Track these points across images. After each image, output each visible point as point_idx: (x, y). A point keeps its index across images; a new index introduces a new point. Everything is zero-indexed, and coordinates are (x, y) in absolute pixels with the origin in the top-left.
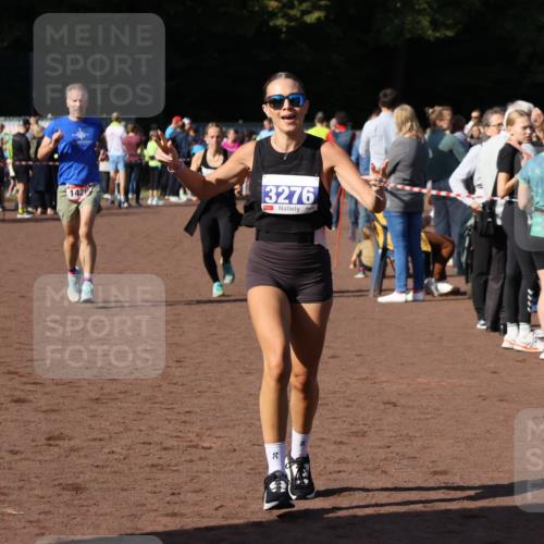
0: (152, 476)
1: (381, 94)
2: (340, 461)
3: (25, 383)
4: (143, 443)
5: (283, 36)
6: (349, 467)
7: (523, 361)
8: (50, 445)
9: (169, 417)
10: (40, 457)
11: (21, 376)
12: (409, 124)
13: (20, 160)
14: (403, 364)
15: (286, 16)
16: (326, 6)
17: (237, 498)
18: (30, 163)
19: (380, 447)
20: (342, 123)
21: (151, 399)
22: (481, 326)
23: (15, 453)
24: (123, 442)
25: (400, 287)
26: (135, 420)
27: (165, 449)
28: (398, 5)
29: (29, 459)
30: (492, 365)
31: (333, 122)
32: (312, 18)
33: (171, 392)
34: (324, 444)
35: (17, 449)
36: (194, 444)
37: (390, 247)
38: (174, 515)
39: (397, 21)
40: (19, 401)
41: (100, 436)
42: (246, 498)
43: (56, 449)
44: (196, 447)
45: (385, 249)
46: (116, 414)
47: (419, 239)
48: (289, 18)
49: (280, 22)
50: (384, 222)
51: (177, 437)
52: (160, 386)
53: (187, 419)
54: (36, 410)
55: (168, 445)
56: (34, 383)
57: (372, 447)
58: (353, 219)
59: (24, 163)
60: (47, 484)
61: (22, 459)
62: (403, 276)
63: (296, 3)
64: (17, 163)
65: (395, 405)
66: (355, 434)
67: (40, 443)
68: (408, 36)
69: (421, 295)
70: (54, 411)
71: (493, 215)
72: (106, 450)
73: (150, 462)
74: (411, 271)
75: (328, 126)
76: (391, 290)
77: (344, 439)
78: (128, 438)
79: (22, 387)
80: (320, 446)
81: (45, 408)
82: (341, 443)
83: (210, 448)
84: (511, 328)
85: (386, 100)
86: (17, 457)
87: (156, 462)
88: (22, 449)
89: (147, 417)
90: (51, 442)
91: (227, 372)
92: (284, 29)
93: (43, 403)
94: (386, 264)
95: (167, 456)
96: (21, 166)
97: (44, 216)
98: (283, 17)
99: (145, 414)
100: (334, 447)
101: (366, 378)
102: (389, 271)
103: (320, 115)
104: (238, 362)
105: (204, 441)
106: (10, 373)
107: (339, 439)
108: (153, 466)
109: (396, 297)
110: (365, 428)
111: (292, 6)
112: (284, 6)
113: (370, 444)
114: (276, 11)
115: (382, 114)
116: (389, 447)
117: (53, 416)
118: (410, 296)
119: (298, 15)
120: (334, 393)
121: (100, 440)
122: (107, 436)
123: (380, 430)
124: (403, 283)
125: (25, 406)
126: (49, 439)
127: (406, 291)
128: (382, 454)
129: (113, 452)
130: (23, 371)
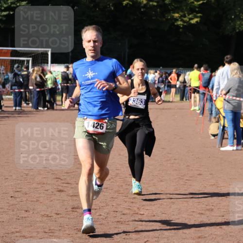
0: (117, 226)
1: (225, 58)
2: (201, 222)
3: (63, 183)
4: (114, 211)
5: (181, 30)
8: (73, 211)
9: (126, 200)
10: (69, 217)
11: (62, 180)
12: (236, 71)
13: (64, 83)
14: (230, 179)
15: (182, 20)
16: (200, 16)
17: (154, 237)
18: (68, 85)
19: (220, 216)
20: (206, 70)
21: (118, 192)
23: (57, 214)
24: (105, 210)
25: (230, 144)
26: (110, 201)
27: (124, 214)
28: (233, 17)
29: (64, 217)
31: (202, 69)
32: (194, 21)
33: (127, 189)
34: (194, 214)
35: (59, 212)
36: (137, 212)
37: (226, 125)
39: (232, 24)
40: (60, 191)
41: (96, 208)
42: (158, 238)
43: (76, 213)
44: (137, 214)
45: (224, 127)
46: (102, 198)
47: (239, 122)
48: (184, 22)
49: (180, 23)
50: (224, 115)
51: (129, 209)
52: (122, 186)
53: (133, 201)
54: (68, 195)
55: (125, 213)
56: (67, 183)
57: (216, 216)
58: (210, 113)
59: (65, 85)
60: (72, 229)
61: (61, 217)
62: (232, 139)
63: (187, 15)
64: (63, 85)
66: (208, 210)
67: (68, 210)
68: (237, 31)
69: (240, 147)
70: (75, 196)
72: (98, 214)
73: (117, 220)
74: (236, 136)
77: (203, 212)
78: (107, 209)
79: (62, 185)
80: (192, 215)
81: (71, 194)
82: (202, 214)
83: (143, 214)
85: (228, 60)
86: (59, 216)
87: (119, 220)
88: (61, 213)
89: (116, 199)
90: (74, 210)
91: (152, 180)
92: (181, 26)
93: (71, 192)
94: (224, 133)
95: (124, 217)
96: (64, 86)
97: (74, 108)
98: (181, 21)
99: (115, 198)
100: (198, 216)
101: (214, 184)
102: (226, 136)
103: (196, 65)
104: (157, 176)
105: (141, 211)
106: (57, 178)
107: (201, 212)
108: (118, 222)
109: (229, 148)
110: (213, 207)
111: (185, 16)
112: (181, 16)
113: (215, 214)
114: (178, 18)
115: (225, 66)
116: (223, 216)
119: (188, 20)
121: (95, 209)
122: (98, 208)
123: (219, 208)
124: (232, 142)
125: (63, 194)
126: (73, 208)
127: (233, 146)
128: (220, 219)
129: (101, 215)
130: (62, 178)
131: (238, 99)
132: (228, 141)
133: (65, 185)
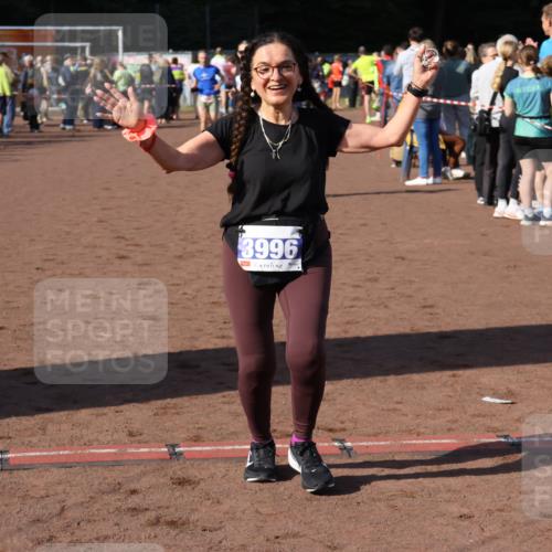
2: (356, 299)
3: (128, 245)
6: (361, 304)
7: (507, 226)
11: (127, 240)
19: (387, 289)
22: (481, 201)
25: (422, 173)
26: (206, 271)
30: (483, 230)
37: (416, 144)
38: (223, 337)
40: (122, 257)
45: (412, 146)
54: (133, 264)
56: (135, 245)
57: (380, 289)
62: (426, 165)
65: (403, 259)
66: (370, 280)
69: (438, 180)
70: (147, 264)
71: (489, 120)
72: (180, 292)
73: (211, 300)
75: (379, 56)
76: (415, 177)
77: (360, 284)
78: (198, 284)
79: (126, 248)
80: (341, 289)
81: (140, 262)
84: (501, 203)
87: (216, 300)
89: (215, 268)
93: (140, 259)
94: (412, 158)
99: (214, 266)
100: (351, 289)
101: (385, 240)
106: (118, 237)
107: (356, 284)
108: (214, 303)
109: (419, 181)
113: (380, 287)
116: (393, 289)
117: (145, 268)
118: (431, 180)
120: (359, 250)
121: (178, 285)
122: (183, 283)
124: (425, 171)
125: (125, 262)
127: (427, 177)
128: (387, 294)
129: (185, 294)
130: (127, 237)
131: (435, 100)
132: (420, 170)
133: (130, 248)
